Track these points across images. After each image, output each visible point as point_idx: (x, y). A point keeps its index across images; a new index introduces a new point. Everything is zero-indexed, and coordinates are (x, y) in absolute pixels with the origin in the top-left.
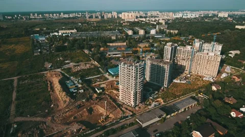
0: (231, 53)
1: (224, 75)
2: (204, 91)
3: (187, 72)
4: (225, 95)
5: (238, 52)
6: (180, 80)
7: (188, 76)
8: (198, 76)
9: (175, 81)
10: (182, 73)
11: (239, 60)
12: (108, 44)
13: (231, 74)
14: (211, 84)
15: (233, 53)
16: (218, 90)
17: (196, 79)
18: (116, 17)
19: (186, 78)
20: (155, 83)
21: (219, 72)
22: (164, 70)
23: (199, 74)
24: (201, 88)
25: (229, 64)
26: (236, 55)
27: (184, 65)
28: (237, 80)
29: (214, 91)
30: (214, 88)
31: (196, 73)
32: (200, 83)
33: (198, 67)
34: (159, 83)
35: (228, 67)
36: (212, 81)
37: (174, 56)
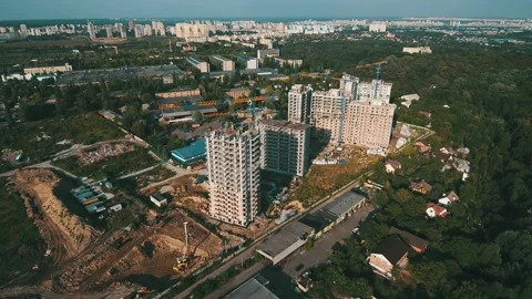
0: (404, 100)
1: (401, 142)
2: (373, 175)
3: (335, 142)
4: (410, 179)
5: (416, 97)
6: (326, 160)
7: (339, 149)
8: (356, 148)
9: (316, 162)
10: (326, 145)
11: (421, 112)
12: (160, 95)
13: (413, 140)
14: (384, 161)
15: (408, 99)
16: (397, 170)
17: (353, 153)
18: (163, 33)
19: (336, 155)
20: (278, 171)
21: (393, 138)
22: (294, 142)
23: (358, 144)
24: (367, 170)
25: (406, 121)
26: (414, 102)
27: (329, 128)
28: (424, 148)
29: (391, 173)
30: (390, 168)
31: (352, 143)
32: (364, 163)
33: (354, 130)
34: (286, 170)
35: (404, 126)
36: (383, 154)
37: (308, 113)
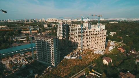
0: (111, 34)
1: (111, 48)
2: (96, 66)
3: (80, 48)
4: (118, 69)
6: (72, 56)
7: (81, 51)
8: (89, 50)
9: (66, 57)
10: (75, 49)
12: (22, 32)
13: (116, 47)
14: (102, 57)
16: (110, 63)
17: (87, 53)
18: (44, 21)
19: (78, 53)
21: (107, 46)
23: (90, 49)
24: (93, 62)
25: (112, 40)
27: (77, 41)
28: (122, 51)
29: (106, 65)
30: (105, 62)
31: (88, 48)
32: (91, 58)
33: (88, 42)
35: (112, 42)
36: (102, 54)
